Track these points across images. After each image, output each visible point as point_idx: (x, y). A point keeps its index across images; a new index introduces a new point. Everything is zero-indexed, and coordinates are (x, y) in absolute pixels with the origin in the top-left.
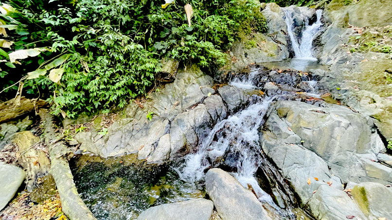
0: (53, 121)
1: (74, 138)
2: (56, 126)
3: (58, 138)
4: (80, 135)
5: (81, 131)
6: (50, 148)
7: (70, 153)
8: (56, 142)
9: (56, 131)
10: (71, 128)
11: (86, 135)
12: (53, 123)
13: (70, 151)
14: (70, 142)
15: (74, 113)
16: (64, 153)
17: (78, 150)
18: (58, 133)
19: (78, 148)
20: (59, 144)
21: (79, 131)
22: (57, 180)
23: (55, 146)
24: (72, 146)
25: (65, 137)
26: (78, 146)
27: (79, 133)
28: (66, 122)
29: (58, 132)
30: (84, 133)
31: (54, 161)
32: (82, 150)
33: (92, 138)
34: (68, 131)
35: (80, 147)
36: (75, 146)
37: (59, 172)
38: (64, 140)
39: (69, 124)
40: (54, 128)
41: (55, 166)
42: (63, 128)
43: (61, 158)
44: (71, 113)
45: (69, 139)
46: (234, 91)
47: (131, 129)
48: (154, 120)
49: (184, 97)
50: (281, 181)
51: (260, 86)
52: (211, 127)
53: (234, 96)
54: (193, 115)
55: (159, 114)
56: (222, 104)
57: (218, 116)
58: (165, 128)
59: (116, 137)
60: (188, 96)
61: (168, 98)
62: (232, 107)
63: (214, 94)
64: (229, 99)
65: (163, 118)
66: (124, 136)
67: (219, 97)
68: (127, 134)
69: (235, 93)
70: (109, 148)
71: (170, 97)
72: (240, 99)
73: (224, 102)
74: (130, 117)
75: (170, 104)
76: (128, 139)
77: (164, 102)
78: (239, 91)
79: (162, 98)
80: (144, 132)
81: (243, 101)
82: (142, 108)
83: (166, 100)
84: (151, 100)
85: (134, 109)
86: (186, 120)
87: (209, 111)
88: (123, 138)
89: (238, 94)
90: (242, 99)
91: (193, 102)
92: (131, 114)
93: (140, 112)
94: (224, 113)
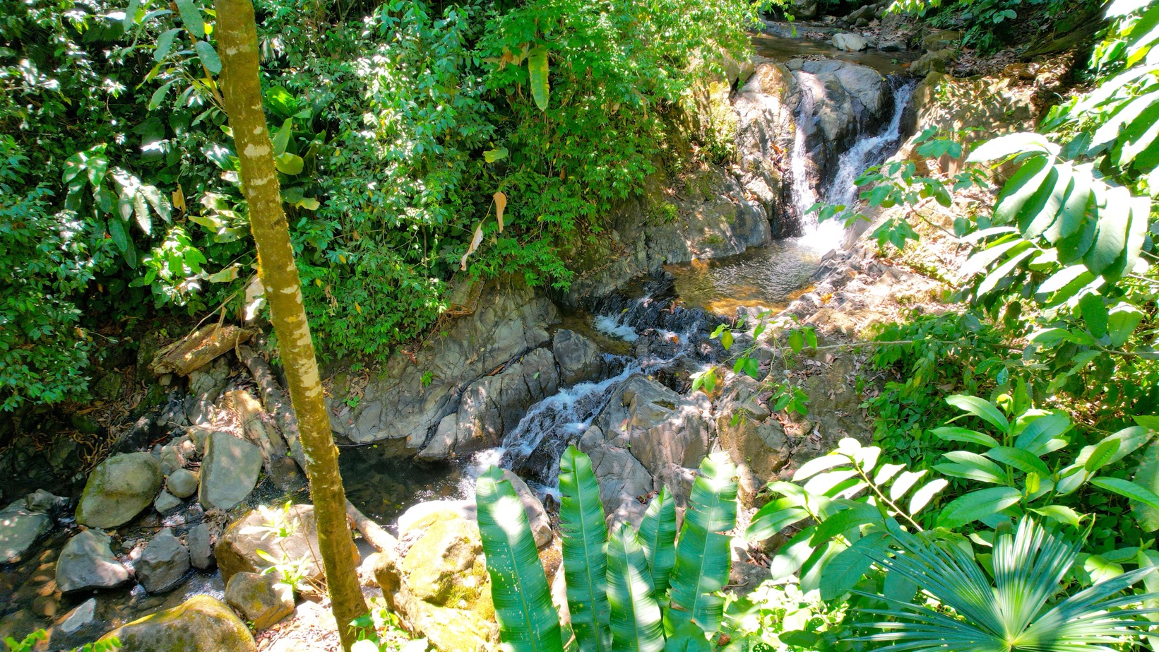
46: (577, 345)
47: (396, 398)
48: (436, 386)
49: (489, 347)
55: (443, 376)
56: (552, 368)
57: (542, 390)
58: (450, 403)
59: (373, 411)
60: (496, 345)
61: (461, 345)
62: (568, 375)
63: (542, 347)
64: (566, 359)
65: (448, 383)
66: (384, 411)
67: (550, 355)
68: (389, 406)
69: (577, 350)
70: (362, 428)
71: (465, 343)
73: (556, 364)
74: (394, 377)
75: (463, 358)
76: (390, 418)
77: (453, 356)
78: (586, 345)
79: (451, 345)
80: (417, 406)
81: (590, 366)
82: (415, 364)
83: (457, 349)
84: (430, 348)
85: (401, 364)
87: (527, 379)
88: (383, 415)
89: (582, 352)
92: (395, 372)
93: (410, 369)
94: (553, 382)
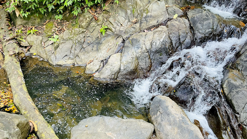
0: (7, 19)
1: (25, 39)
2: (10, 24)
3: (11, 36)
4: (31, 37)
5: (32, 33)
6: (4, 44)
7: (21, 53)
8: (9, 40)
9: (9, 29)
10: (23, 29)
11: (37, 39)
12: (7, 20)
13: (22, 51)
14: (22, 42)
15: (28, 13)
16: (17, 52)
17: (28, 52)
18: (11, 32)
19: (29, 50)
20: (11, 42)
21: (30, 33)
22: (9, 75)
23: (8, 43)
24: (23, 46)
25: (17, 36)
26: (28, 48)
27: (30, 35)
28: (19, 22)
29: (11, 30)
30: (35, 36)
31: (7, 57)
32: (32, 52)
33: (43, 43)
34: (20, 31)
35: (30, 50)
36: (26, 47)
37: (11, 68)
38: (16, 39)
39: (21, 25)
40: (8, 25)
41: (8, 62)
42: (15, 28)
43: (13, 56)
44: (25, 13)
45: (21, 40)
46: (207, 16)
47: (83, 40)
48: (108, 35)
49: (145, 15)
50: (235, 126)
51: (242, 16)
52: (169, 55)
53: (205, 23)
54: (151, 37)
55: (113, 30)
56: (188, 30)
57: (180, 44)
58: (117, 46)
59: (67, 46)
60: (149, 14)
61: (126, 13)
62: (199, 35)
63: (181, 17)
64: (199, 25)
65: (117, 35)
66: (74, 47)
67: (187, 21)
68: (77, 45)
69: (208, 19)
70: (58, 56)
71: (129, 12)
72: (211, 27)
73: (191, 28)
74: (82, 27)
75: (127, 21)
77: (121, 17)
78: (214, 17)
79: (120, 12)
80: (95, 46)
81: (216, 30)
82: (97, 20)
83: (124, 15)
84: (107, 12)
85: (88, 19)
86: (141, 42)
87: (170, 36)
88: (73, 49)
89: (211, 21)
90: (215, 28)
91: (154, 22)
92: (84, 24)
93: (93, 24)
94: (188, 40)
